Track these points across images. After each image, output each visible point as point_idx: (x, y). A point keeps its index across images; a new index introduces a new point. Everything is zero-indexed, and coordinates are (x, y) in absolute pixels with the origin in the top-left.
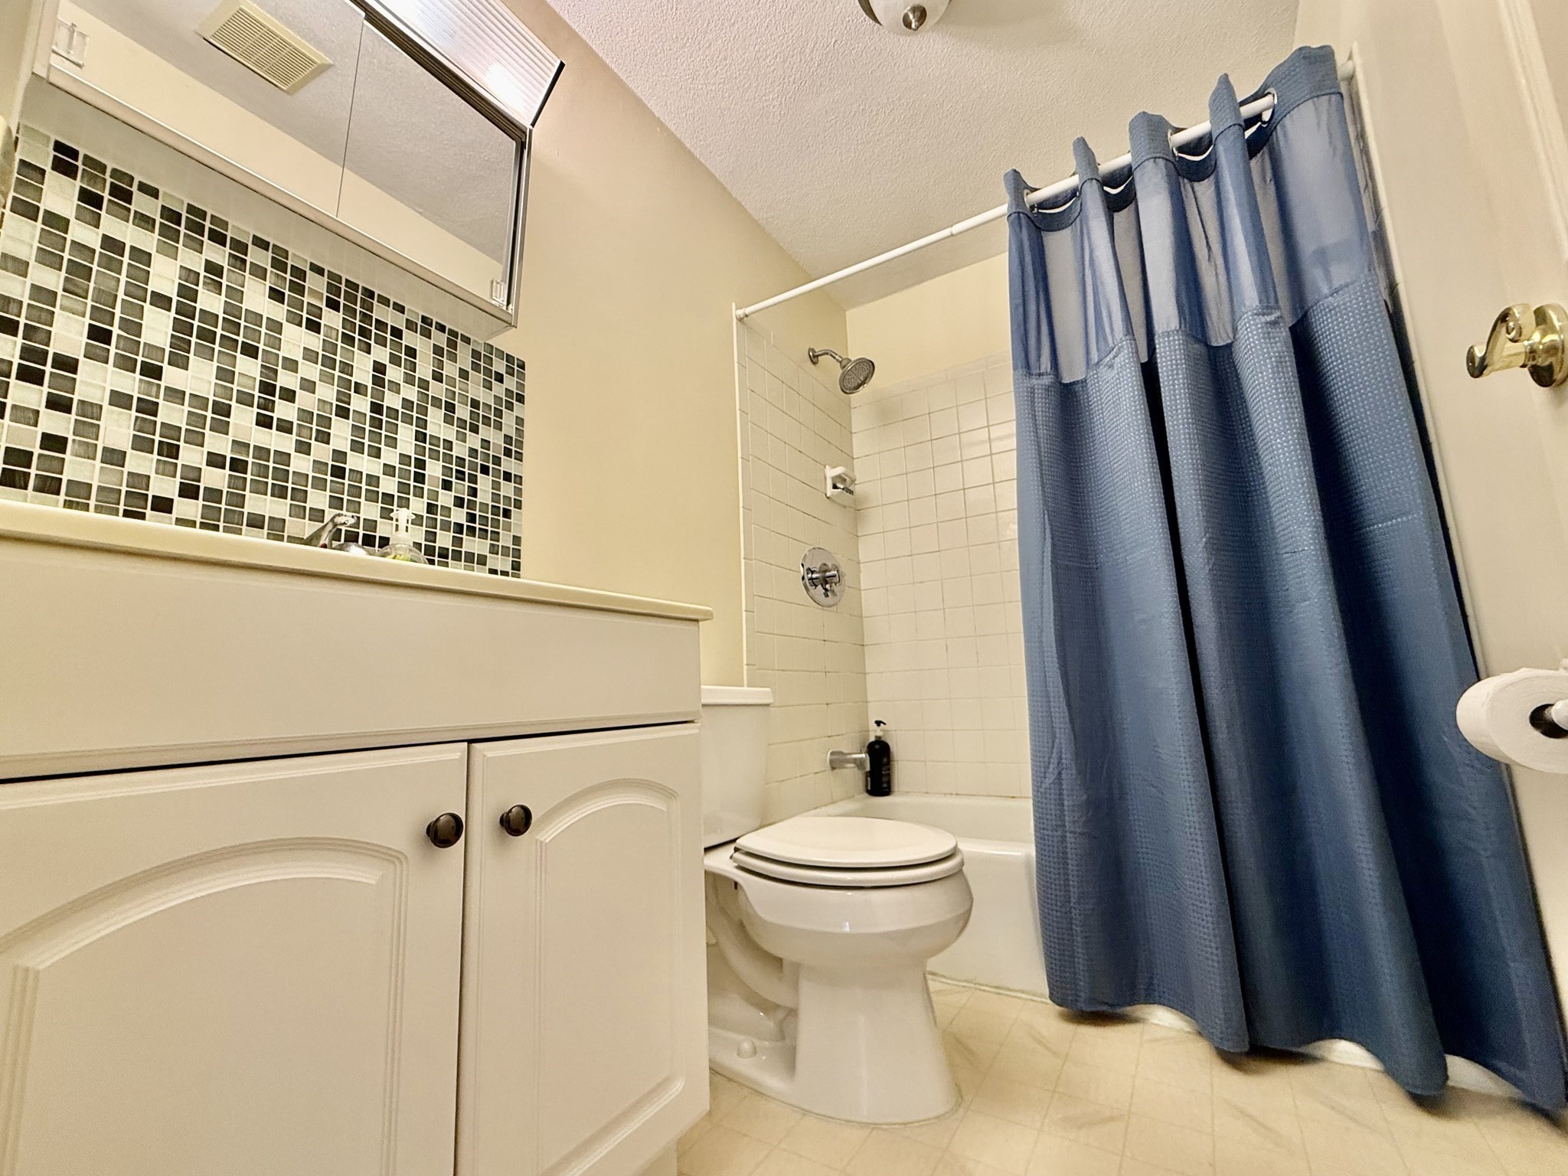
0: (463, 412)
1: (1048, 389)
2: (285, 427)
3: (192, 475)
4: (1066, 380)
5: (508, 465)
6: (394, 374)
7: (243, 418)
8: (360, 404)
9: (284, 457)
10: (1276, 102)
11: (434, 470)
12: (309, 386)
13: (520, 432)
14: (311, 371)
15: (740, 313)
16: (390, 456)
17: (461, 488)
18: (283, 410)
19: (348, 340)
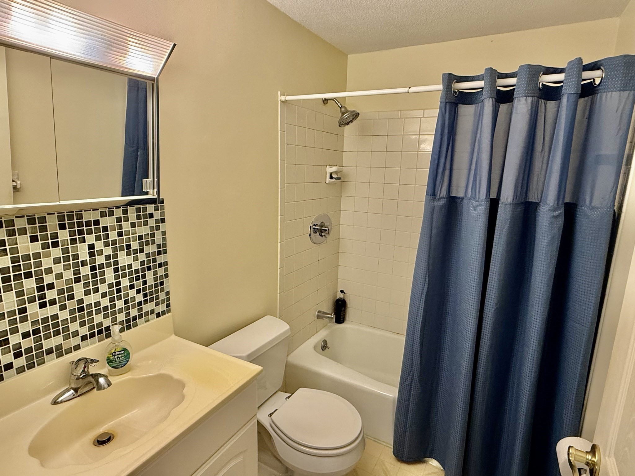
0: (135, 245)
1: (441, 207)
2: (53, 302)
3: (17, 347)
4: (453, 195)
5: (160, 259)
6: (99, 245)
7: (33, 309)
8: (85, 271)
9: (55, 317)
10: (604, 76)
11: (125, 282)
12: (59, 276)
13: (164, 239)
14: (58, 268)
15: (283, 98)
16: (103, 288)
17: (138, 284)
18: (51, 295)
19: (73, 241)
